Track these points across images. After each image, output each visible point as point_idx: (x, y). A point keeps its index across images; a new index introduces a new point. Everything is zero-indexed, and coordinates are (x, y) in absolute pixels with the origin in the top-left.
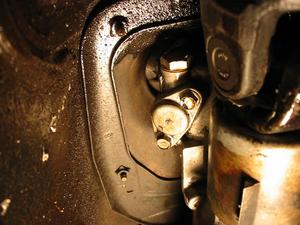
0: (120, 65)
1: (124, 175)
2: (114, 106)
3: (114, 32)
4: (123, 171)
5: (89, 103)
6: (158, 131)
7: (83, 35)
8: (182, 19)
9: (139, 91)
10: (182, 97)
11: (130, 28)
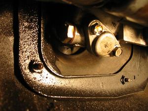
0: (61, 70)
1: (126, 80)
2: (86, 79)
3: (40, 71)
4: (124, 80)
5: (82, 96)
6: (110, 54)
7: (37, 93)
8: (39, 24)
9: (79, 61)
10: (93, 33)
11: (39, 59)
